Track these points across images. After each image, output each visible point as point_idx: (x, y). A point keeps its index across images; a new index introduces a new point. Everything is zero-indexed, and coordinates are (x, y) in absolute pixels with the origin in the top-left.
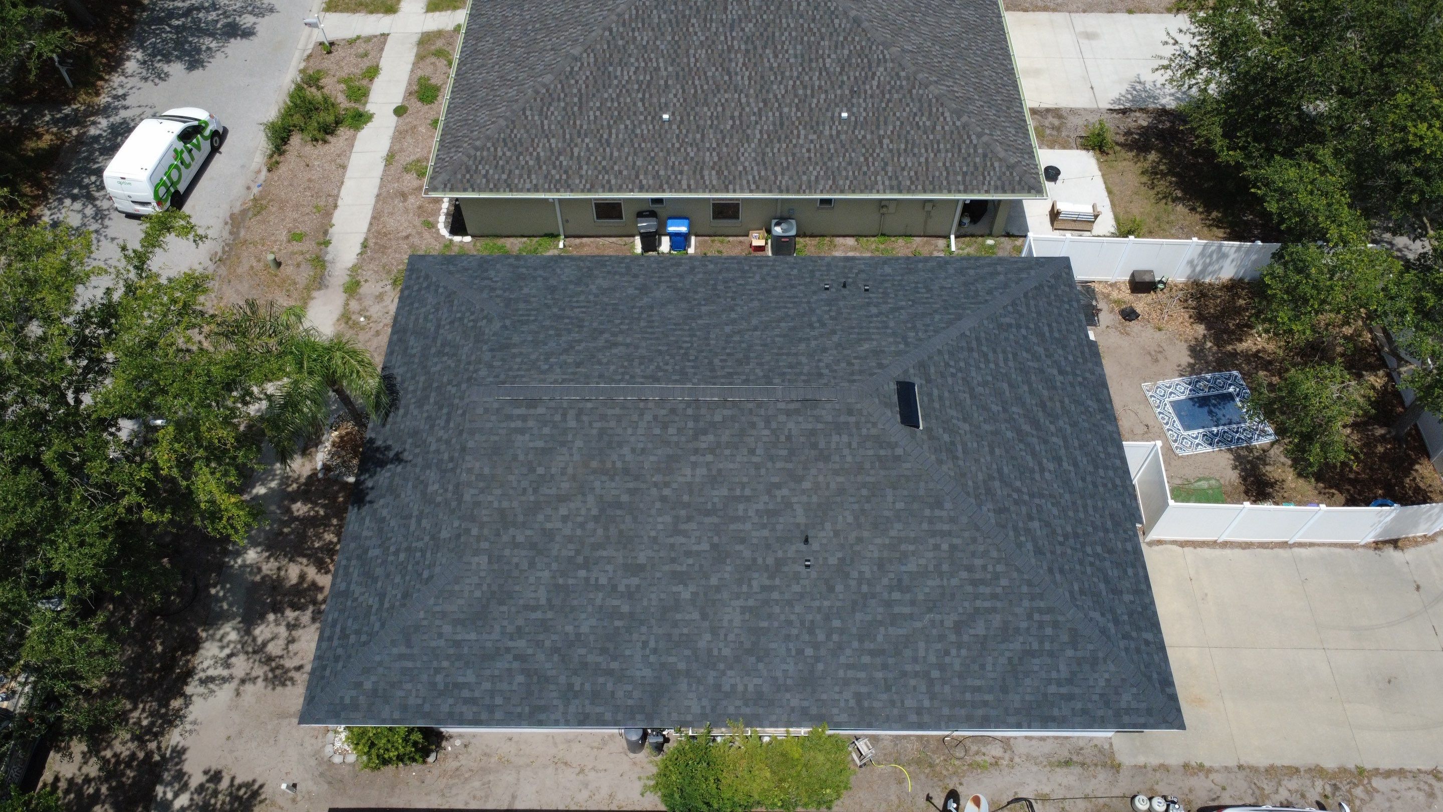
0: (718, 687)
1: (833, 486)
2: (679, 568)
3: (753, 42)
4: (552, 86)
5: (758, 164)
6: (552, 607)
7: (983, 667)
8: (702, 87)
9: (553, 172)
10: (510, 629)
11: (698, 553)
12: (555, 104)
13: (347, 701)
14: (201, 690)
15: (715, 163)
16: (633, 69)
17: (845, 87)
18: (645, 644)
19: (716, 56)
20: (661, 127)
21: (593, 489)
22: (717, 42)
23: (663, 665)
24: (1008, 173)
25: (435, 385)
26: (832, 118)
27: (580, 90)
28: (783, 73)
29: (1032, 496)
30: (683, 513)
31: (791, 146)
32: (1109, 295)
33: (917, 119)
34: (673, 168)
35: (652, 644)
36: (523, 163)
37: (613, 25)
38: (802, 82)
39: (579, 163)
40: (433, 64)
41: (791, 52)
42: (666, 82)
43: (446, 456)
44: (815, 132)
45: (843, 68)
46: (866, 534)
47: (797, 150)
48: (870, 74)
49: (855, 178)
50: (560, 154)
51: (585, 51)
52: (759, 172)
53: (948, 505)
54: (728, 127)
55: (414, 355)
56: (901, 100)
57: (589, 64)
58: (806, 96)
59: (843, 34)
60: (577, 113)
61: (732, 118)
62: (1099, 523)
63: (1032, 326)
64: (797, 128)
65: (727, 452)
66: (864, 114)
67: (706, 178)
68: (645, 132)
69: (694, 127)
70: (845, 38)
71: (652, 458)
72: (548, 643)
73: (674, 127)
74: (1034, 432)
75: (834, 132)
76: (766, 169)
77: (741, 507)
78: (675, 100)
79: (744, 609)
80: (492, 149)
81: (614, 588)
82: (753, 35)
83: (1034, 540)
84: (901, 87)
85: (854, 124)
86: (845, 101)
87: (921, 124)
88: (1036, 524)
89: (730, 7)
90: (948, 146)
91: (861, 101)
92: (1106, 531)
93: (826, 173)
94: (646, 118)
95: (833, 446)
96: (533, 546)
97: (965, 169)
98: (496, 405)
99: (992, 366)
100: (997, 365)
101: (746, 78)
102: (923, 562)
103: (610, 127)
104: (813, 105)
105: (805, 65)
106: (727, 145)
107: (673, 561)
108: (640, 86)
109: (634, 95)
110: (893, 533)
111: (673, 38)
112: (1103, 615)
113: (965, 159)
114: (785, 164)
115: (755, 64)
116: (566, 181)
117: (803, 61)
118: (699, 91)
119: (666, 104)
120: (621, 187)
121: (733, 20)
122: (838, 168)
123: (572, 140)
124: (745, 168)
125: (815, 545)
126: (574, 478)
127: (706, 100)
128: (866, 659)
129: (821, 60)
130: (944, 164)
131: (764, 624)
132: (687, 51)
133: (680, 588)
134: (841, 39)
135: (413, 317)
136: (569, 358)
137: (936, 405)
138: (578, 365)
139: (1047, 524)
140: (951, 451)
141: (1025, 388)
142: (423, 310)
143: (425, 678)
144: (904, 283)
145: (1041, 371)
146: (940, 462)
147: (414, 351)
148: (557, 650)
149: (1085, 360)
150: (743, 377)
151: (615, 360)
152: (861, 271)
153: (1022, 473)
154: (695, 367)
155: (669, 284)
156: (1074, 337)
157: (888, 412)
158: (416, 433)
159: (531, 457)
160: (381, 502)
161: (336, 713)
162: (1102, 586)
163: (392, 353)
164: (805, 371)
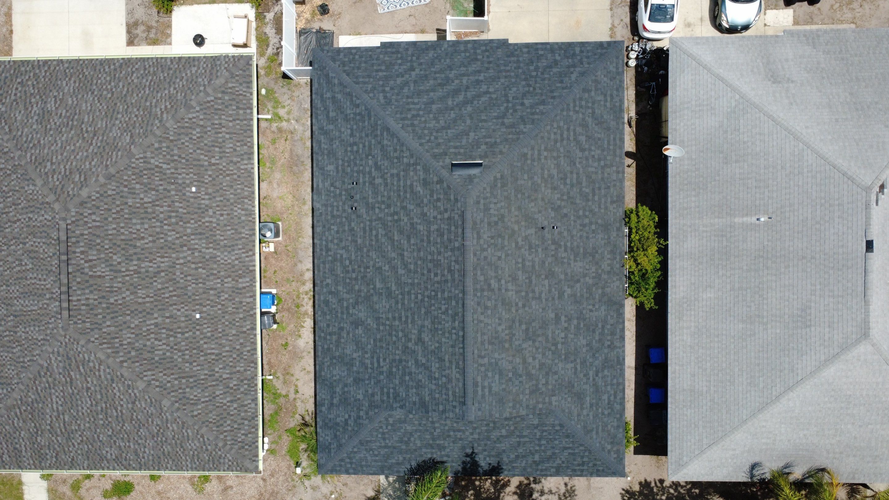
0: (609, 273)
1: (516, 213)
2: (557, 296)
3: (131, 255)
4: (173, 399)
5: (233, 250)
6: (575, 360)
7: (599, 139)
8: (171, 292)
9: (242, 390)
10: (585, 380)
11: (550, 286)
12: (187, 395)
13: (615, 456)
15: (233, 280)
16: (156, 342)
17: (168, 188)
18: (591, 311)
19: (143, 282)
20: (205, 319)
21: (520, 345)
22: (131, 282)
23: (600, 301)
24: (237, 78)
25: (431, 442)
26: (195, 198)
27: (176, 379)
28: (158, 233)
29: (508, 101)
30: (531, 295)
31: (218, 227)
32: (307, 19)
33: (194, 137)
34: (237, 309)
35: (591, 307)
36: (236, 411)
37: (118, 360)
38: (165, 220)
39: (235, 373)
40: (87, 490)
41: (138, 227)
42: (168, 318)
43: (484, 428)
44: (207, 210)
45: (154, 189)
46: (540, 196)
47: (222, 223)
48: (156, 169)
49: (243, 183)
50: (228, 387)
51: (142, 378)
52: (240, 249)
53: (525, 150)
54: (204, 271)
55: (404, 458)
56: (179, 148)
57: (153, 375)
58: (177, 216)
59: (121, 188)
60: (195, 379)
61: (196, 269)
62: (515, 65)
63: (381, 83)
64: (204, 223)
65: (500, 272)
66: (191, 175)
67: (244, 285)
68: (209, 329)
69: (204, 296)
70: (126, 186)
71: (504, 314)
72: (591, 360)
73: (205, 309)
74: (463, 93)
75: (207, 197)
76: (237, 245)
77: (527, 263)
78: (182, 310)
79: (575, 261)
80: (225, 434)
81: (566, 328)
82: (123, 255)
83: (537, 104)
84: (168, 147)
85: (200, 183)
86: (180, 188)
87: (198, 135)
88: (526, 101)
89: (99, 273)
90: (217, 117)
91: (180, 177)
92: (518, 61)
93: (239, 204)
94: (198, 330)
95: (496, 213)
96: (547, 374)
97: (234, 108)
98: (477, 405)
99: (421, 113)
100: (420, 109)
101: (163, 260)
102: (553, 166)
103: (206, 355)
104: (185, 211)
105: (150, 216)
106: (219, 272)
107: (553, 299)
108: (172, 336)
109: (179, 340)
110: (539, 181)
111: (129, 315)
112: (572, 73)
113: (227, 107)
114: (233, 231)
115: (151, 253)
116: (249, 380)
117: (146, 218)
118: (175, 293)
119: (186, 316)
120: (252, 343)
121: (111, 270)
122: (235, 195)
123: (217, 380)
124: (237, 259)
125: (546, 223)
126: (514, 356)
127: (182, 288)
128: (596, 198)
129: (146, 205)
130: (231, 121)
131: (582, 250)
132: (140, 303)
133: (566, 294)
134: (126, 189)
135: (373, 464)
136: (435, 366)
137: (462, 151)
138: (441, 360)
139: (524, 95)
140: (492, 145)
141: (432, 94)
142: (369, 458)
143: (605, 420)
144: (346, 159)
145: (415, 82)
146: (501, 152)
147: (401, 459)
148: (594, 355)
149: (398, 52)
150: (453, 264)
151: (437, 339)
152: (332, 185)
153: (494, 105)
154: (443, 291)
155: (351, 307)
156: (381, 56)
157: (476, 180)
158: (463, 448)
159: (504, 381)
160: (505, 459)
161: (621, 460)
162: (555, 70)
163: (398, 472)
164: (446, 227)
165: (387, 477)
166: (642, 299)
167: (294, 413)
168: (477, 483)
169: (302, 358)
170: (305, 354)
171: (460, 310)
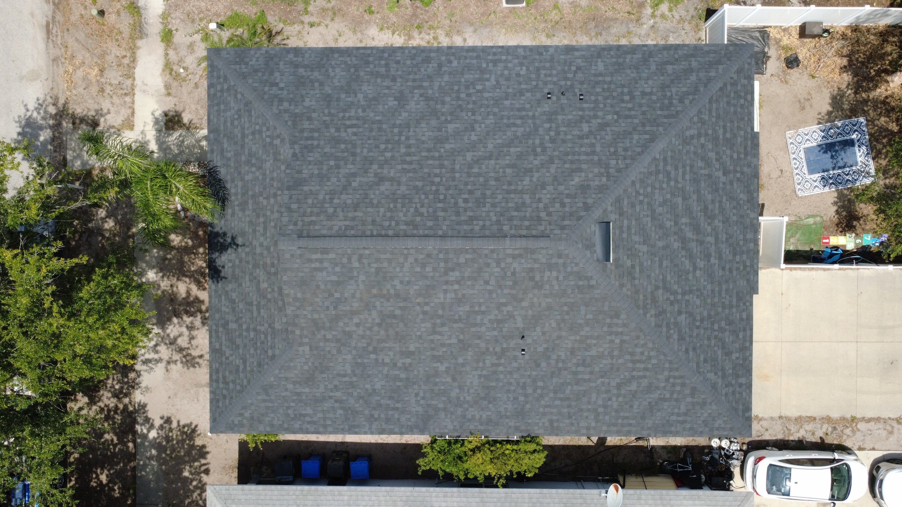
6: (355, 375)
7: (631, 407)
10: (330, 386)
11: (450, 345)
13: (236, 422)
14: (145, 367)
18: (417, 395)
21: (375, 307)
23: (429, 405)
25: (250, 193)
29: (684, 294)
30: (439, 321)
35: (421, 394)
46: (564, 334)
53: (623, 316)
62: (727, 303)
63: (710, 132)
65: (469, 283)
71: (416, 287)
72: (355, 394)
74: (695, 237)
77: (479, 318)
79: (480, 376)
81: (395, 365)
83: (680, 331)
88: (683, 316)
92: (731, 307)
96: (338, 341)
98: (299, 252)
100: (676, 181)
102: (601, 350)
107: (433, 349)
110: (582, 333)
112: (716, 374)
125: (529, 340)
126: (361, 300)
128: (558, 402)
131: (493, 384)
133: (438, 364)
135: (222, 119)
136: (348, 199)
137: (625, 235)
138: (356, 207)
139: (691, 314)
140: (631, 275)
141: (695, 197)
142: (229, 114)
143: (281, 411)
144: (613, 86)
145: (710, 176)
146: (622, 286)
147: (229, 155)
148: (362, 398)
149: (746, 154)
150: (481, 223)
151: (383, 201)
152: (579, 68)
153: (680, 276)
154: (444, 210)
155: (422, 91)
156: (742, 133)
157: (588, 253)
158: (243, 234)
159: (329, 287)
160: (230, 287)
161: (231, 428)
162: (719, 352)
163: (212, 151)
164: (528, 214)
165: (206, 138)
166: (431, 456)
167: (285, 22)
168: (201, 250)
169: (355, 32)
170: (359, 35)
171: (421, 232)
